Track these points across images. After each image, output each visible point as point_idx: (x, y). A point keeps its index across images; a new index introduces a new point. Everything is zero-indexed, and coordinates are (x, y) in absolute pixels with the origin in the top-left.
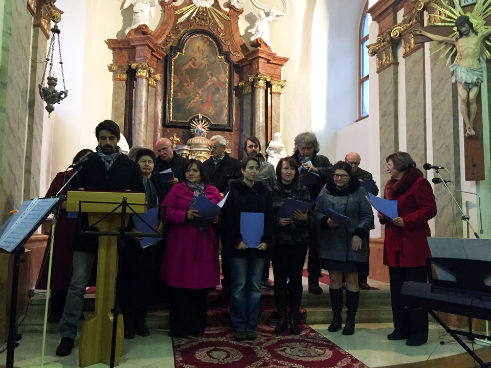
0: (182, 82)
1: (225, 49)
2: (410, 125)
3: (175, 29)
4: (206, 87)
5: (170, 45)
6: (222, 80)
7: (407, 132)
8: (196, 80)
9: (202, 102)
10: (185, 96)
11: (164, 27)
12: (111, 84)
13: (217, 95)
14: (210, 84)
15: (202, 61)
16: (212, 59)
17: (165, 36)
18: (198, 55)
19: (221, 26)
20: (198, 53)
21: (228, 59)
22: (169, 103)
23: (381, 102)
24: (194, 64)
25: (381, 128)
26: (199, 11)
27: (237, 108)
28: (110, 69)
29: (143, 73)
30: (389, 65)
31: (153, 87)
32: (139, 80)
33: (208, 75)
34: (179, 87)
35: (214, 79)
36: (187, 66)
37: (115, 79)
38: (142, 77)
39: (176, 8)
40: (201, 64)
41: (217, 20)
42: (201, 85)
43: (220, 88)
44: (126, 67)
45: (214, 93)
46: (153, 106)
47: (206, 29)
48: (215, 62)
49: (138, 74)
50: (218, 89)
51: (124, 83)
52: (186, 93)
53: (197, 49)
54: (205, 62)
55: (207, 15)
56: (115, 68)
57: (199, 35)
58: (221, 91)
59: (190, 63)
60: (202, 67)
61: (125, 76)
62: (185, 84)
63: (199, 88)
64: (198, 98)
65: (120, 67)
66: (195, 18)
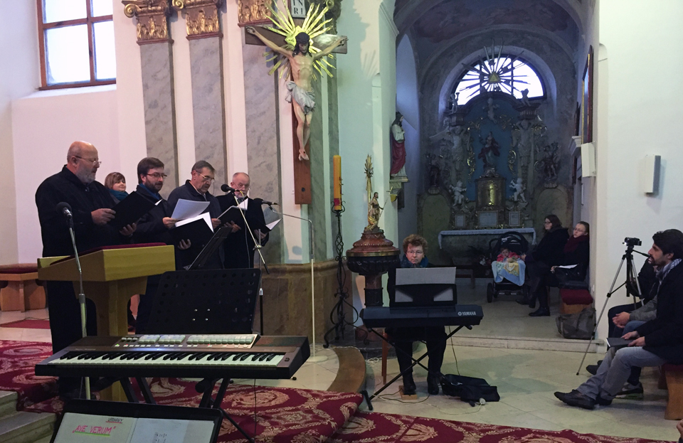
2: (201, 128)
7: (196, 137)
23: (146, 87)
25: (147, 123)
30: (163, 41)
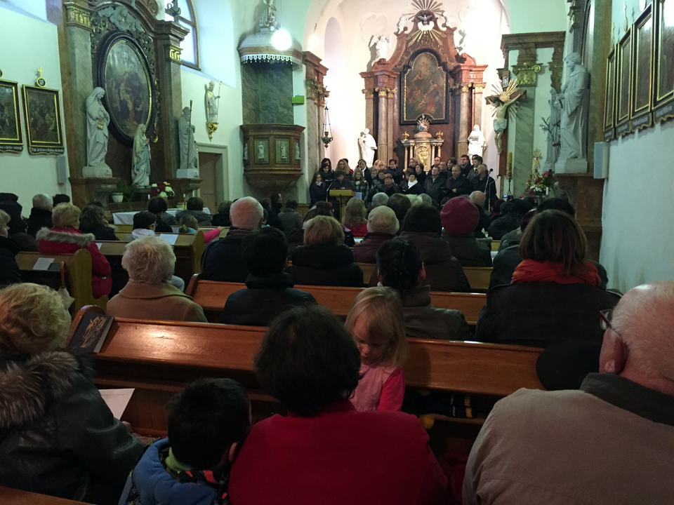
0: (412, 91)
1: (443, 60)
3: (407, 52)
4: (429, 92)
5: (403, 65)
6: (441, 85)
8: (422, 88)
9: (426, 104)
10: (414, 101)
11: (399, 51)
12: (364, 102)
13: (437, 98)
14: (432, 89)
15: (426, 73)
16: (433, 71)
17: (399, 59)
18: (423, 69)
19: (440, 43)
20: (423, 68)
21: (445, 69)
22: (403, 108)
24: (420, 76)
26: (423, 35)
27: (452, 105)
28: (363, 92)
29: (382, 94)
31: (391, 98)
32: (380, 99)
33: (431, 83)
34: (410, 95)
35: (435, 85)
36: (415, 79)
37: (366, 99)
38: (382, 97)
39: (407, 35)
40: (426, 75)
41: (437, 39)
42: (425, 91)
43: (439, 92)
44: (372, 90)
45: (435, 96)
46: (392, 112)
47: (429, 47)
48: (436, 71)
49: (380, 95)
50: (438, 93)
51: (372, 101)
52: (414, 99)
53: (422, 64)
54: (428, 73)
55: (430, 36)
56: (365, 91)
57: (423, 54)
58: (440, 94)
59: (418, 76)
60: (426, 78)
61: (372, 96)
62: (414, 92)
63: (424, 94)
64: (423, 102)
65: (369, 90)
66: (420, 40)
